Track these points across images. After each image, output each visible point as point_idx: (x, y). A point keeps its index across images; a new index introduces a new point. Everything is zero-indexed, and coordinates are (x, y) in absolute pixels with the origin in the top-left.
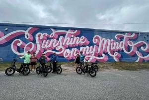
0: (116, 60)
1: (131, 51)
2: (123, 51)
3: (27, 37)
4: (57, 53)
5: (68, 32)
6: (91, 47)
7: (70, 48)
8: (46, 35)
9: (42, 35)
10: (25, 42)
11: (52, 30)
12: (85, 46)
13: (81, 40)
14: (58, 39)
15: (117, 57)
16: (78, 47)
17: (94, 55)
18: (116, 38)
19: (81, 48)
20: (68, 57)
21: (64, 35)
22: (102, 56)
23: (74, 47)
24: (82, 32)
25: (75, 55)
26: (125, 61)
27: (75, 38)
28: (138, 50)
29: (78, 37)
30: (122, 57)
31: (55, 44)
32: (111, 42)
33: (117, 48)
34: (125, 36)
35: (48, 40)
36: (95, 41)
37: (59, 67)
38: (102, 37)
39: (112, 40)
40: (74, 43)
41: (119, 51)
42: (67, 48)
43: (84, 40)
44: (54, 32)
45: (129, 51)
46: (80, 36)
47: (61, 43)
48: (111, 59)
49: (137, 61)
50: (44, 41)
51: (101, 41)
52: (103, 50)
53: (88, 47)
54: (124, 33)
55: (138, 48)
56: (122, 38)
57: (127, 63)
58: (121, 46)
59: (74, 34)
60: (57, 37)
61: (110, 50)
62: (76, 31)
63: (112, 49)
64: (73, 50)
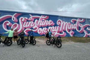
0: (71, 36)
1: (81, 30)
2: (75, 30)
3: (14, 19)
4: (33, 30)
5: (41, 17)
6: (56, 27)
7: (42, 27)
8: (27, 18)
9: (24, 18)
10: (12, 23)
11: (30, 15)
12: (52, 27)
13: (49, 22)
14: (34, 21)
15: (72, 34)
16: (47, 27)
17: (57, 32)
18: (72, 22)
19: (49, 28)
20: (40, 33)
21: (38, 19)
22: (63, 33)
23: (44, 27)
24: (50, 17)
25: (45, 32)
26: (77, 36)
27: (45, 21)
28: (85, 29)
29: (47, 21)
30: (75, 34)
31: (32, 25)
32: (68, 24)
33: (72, 28)
34: (77, 20)
35: (27, 22)
36: (58, 23)
37: (34, 40)
38: (63, 21)
39: (69, 23)
40: (44, 24)
41: (73, 30)
42: (40, 28)
43: (51, 23)
44: (31, 17)
45: (79, 30)
46: (48, 20)
47: (36, 24)
48: (68, 35)
49: (84, 36)
50: (25, 22)
51: (62, 23)
52: (63, 29)
53: (53, 27)
54: (77, 18)
55: (85, 28)
56: (75, 22)
57: (78, 37)
58: (74, 27)
59: (44, 19)
60: (33, 20)
61: (68, 29)
62: (46, 16)
63: (69, 28)
64: (44, 28)
